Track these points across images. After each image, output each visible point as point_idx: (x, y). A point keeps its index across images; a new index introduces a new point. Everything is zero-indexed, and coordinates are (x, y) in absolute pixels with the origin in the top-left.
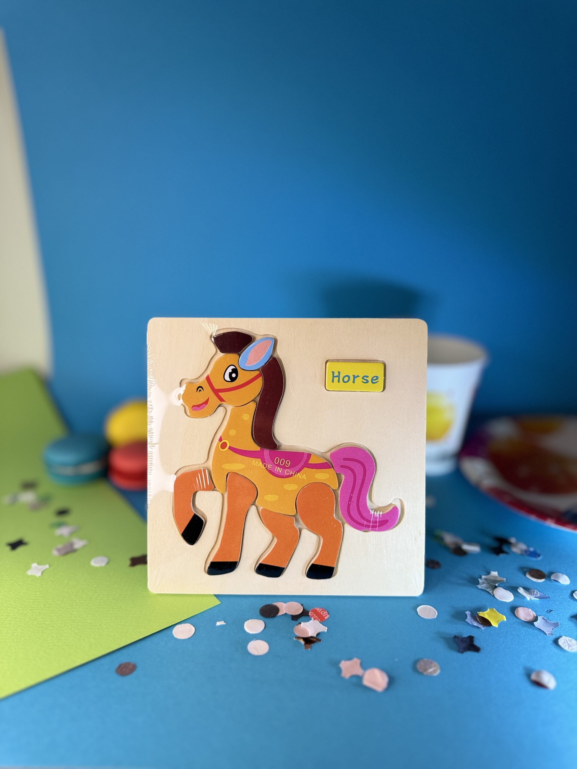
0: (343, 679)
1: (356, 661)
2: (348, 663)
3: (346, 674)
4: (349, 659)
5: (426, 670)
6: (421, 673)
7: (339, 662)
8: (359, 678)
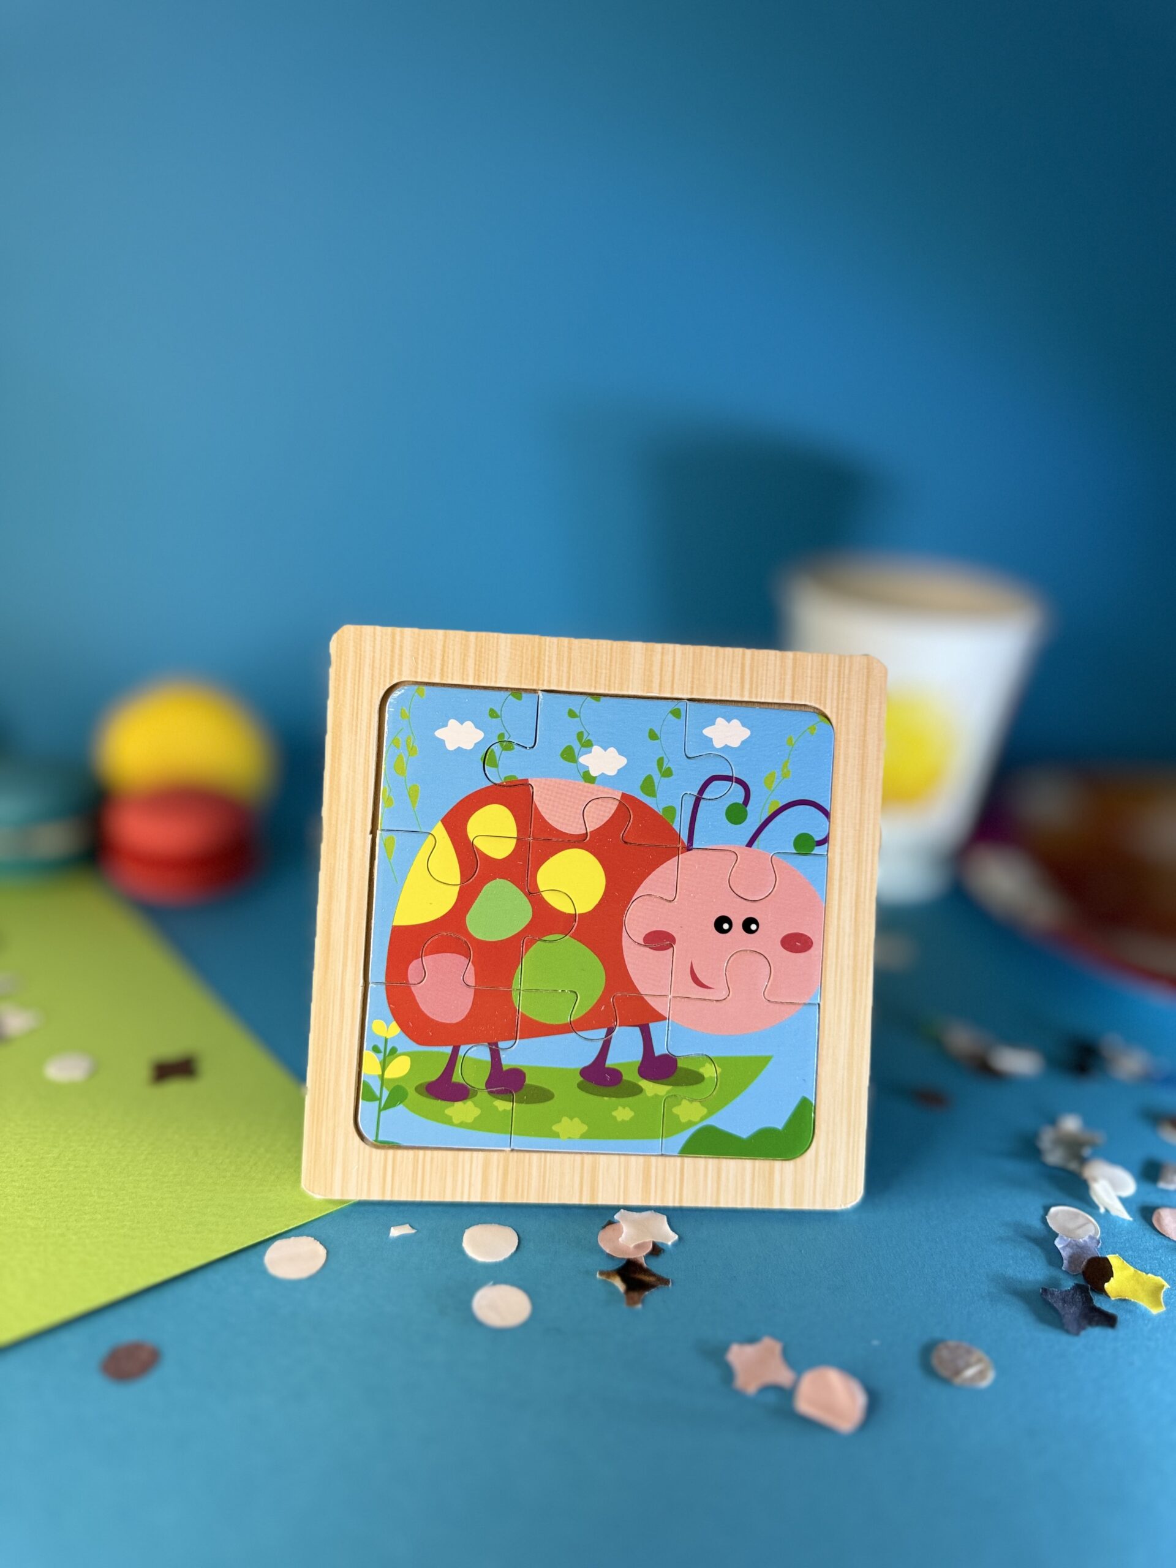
0: (739, 1394)
1: (770, 1346)
2: (749, 1350)
3: (748, 1382)
4: (752, 1340)
5: (958, 1372)
6: (946, 1381)
7: (724, 1349)
8: (785, 1395)
